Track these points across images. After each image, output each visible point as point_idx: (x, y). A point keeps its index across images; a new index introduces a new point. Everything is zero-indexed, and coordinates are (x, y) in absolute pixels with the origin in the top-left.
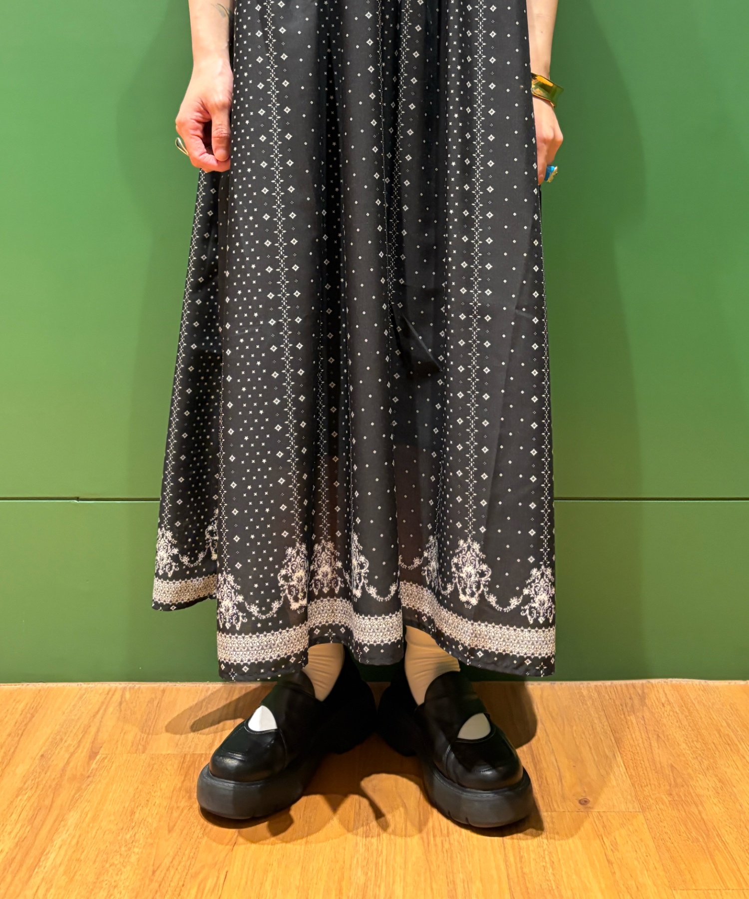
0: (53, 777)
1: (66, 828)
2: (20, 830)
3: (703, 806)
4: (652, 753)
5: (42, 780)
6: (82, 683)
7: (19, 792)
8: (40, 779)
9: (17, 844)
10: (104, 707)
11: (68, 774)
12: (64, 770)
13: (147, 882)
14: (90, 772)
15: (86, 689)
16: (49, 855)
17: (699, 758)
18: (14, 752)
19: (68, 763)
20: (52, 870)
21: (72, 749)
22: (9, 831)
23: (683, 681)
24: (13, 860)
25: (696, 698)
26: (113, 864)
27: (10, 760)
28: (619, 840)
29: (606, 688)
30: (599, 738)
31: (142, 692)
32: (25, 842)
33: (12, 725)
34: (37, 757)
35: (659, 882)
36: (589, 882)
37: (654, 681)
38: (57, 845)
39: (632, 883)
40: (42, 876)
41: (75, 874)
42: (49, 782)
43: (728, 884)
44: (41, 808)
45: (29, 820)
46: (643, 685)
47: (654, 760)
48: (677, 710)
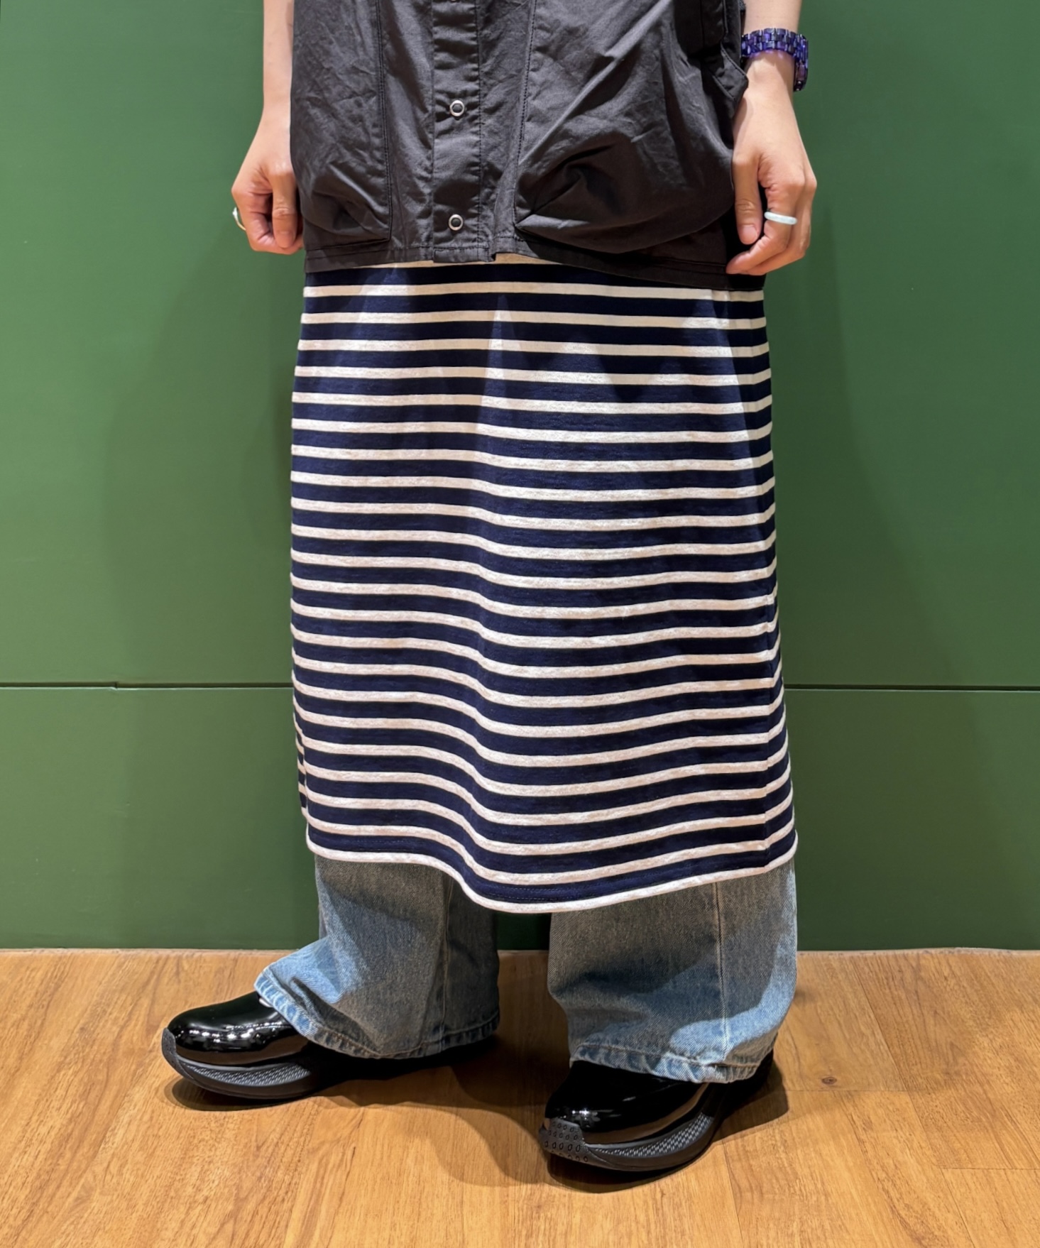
0: (102, 1051)
1: (133, 1105)
2: (71, 1106)
3: (990, 1086)
4: (925, 1030)
5: (88, 1053)
6: (118, 950)
7: (59, 1067)
8: (85, 1054)
9: (70, 1120)
10: (155, 977)
11: (122, 1048)
12: (115, 1044)
13: (251, 1158)
14: (151, 1046)
15: (126, 957)
16: (116, 1131)
17: (991, 1036)
18: (42, 1024)
19: (119, 1036)
20: (123, 1146)
21: (121, 1022)
22: (56, 1107)
23: (976, 951)
24: (70, 1135)
25: (993, 971)
26: (203, 1140)
27: (39, 1033)
28: (873, 1118)
29: (866, 959)
30: (852, 1015)
31: (205, 961)
32: (80, 1117)
33: (32, 995)
34: (76, 1031)
35: (925, 1161)
36: (833, 1161)
37: (933, 951)
38: (125, 1121)
39: (889, 1162)
40: (112, 1152)
41: (155, 1149)
42: (98, 1056)
43: (1016, 1164)
44: (93, 1084)
45: (80, 1096)
46: (918, 956)
47: (928, 1039)
48: (965, 983)
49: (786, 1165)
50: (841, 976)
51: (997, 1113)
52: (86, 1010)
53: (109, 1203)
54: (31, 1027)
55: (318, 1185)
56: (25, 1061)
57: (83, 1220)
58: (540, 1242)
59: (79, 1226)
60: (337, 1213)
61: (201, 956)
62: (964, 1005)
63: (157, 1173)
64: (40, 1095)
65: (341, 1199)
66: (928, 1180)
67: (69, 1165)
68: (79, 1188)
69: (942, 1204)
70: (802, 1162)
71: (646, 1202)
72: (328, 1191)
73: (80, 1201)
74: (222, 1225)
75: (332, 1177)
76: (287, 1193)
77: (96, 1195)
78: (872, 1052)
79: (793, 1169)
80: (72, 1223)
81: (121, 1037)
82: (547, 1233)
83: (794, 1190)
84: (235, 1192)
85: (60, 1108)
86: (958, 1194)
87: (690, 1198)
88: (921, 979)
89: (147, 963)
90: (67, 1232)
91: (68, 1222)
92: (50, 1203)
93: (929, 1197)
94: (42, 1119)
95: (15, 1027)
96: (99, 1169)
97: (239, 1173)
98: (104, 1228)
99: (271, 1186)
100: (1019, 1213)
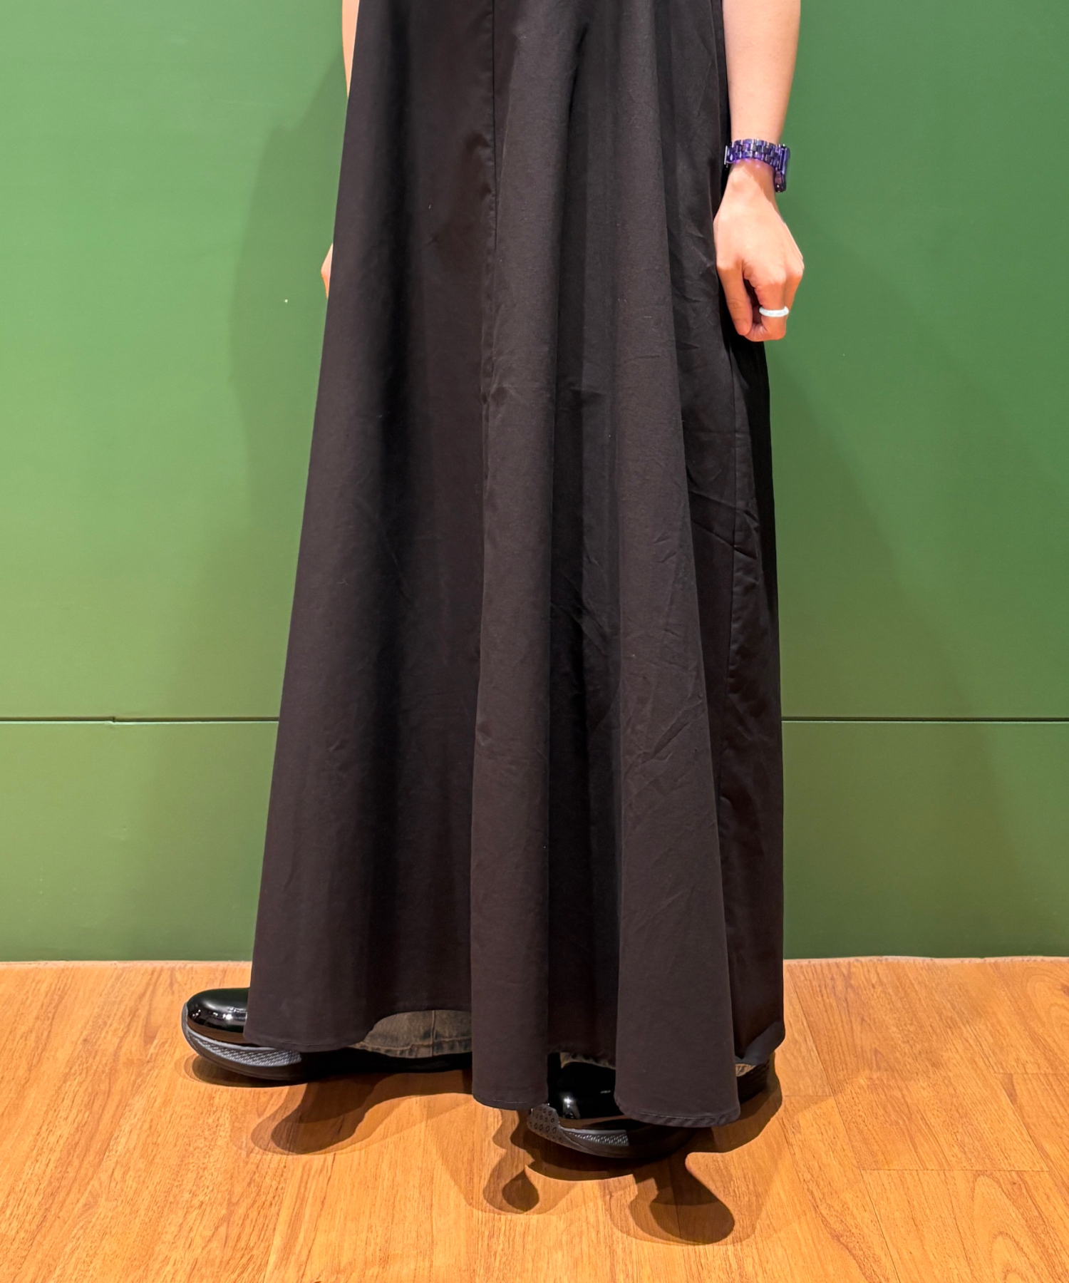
0: (104, 1062)
1: (133, 1114)
2: (77, 1116)
3: (908, 1090)
4: (853, 1037)
5: (91, 1065)
6: (116, 962)
7: (66, 1078)
8: (88, 1064)
9: (77, 1130)
10: (151, 988)
11: (122, 1059)
12: (116, 1054)
13: (242, 1164)
14: (149, 1057)
15: (124, 969)
16: (119, 1140)
17: (911, 1042)
18: (48, 1036)
19: (119, 1047)
20: (125, 1154)
21: (121, 1034)
22: (63, 1116)
23: (903, 959)
25: (917, 978)
26: (198, 1147)
27: (46, 1044)
28: (802, 1122)
31: (196, 972)
32: (86, 1126)
33: (38, 1007)
34: (79, 1042)
35: (846, 1163)
36: (764, 1163)
37: (863, 959)
38: (126, 1130)
39: (814, 1164)
40: (115, 1160)
41: (154, 1157)
42: (101, 1067)
43: (927, 1165)
44: (97, 1094)
45: (86, 1106)
46: (849, 964)
47: (855, 1046)
48: (890, 991)
49: (722, 1168)
51: (913, 1116)
52: (88, 1021)
53: (114, 1209)
54: (38, 1039)
55: (302, 1190)
56: (34, 1072)
57: (92, 1224)
58: (500, 1241)
59: (88, 1230)
60: (319, 1216)
61: (192, 968)
62: (888, 1012)
63: (157, 1179)
64: (49, 1105)
65: (323, 1203)
66: (848, 1181)
67: (78, 1171)
68: (86, 1194)
69: (860, 1204)
70: (736, 1165)
71: (596, 1204)
72: (311, 1195)
73: (88, 1206)
74: (217, 1228)
75: (315, 1181)
76: (274, 1197)
77: (102, 1201)
78: (803, 1058)
79: (728, 1171)
80: (82, 1228)
81: (121, 1047)
82: (507, 1233)
83: (729, 1191)
84: (228, 1197)
85: (67, 1117)
86: (875, 1194)
88: (851, 986)
89: (143, 975)
90: (77, 1236)
91: (78, 1227)
92: (61, 1209)
93: (849, 1197)
94: (51, 1128)
95: (24, 1038)
96: (104, 1177)
97: (231, 1179)
98: (111, 1233)
99: (260, 1191)
100: (928, 1211)
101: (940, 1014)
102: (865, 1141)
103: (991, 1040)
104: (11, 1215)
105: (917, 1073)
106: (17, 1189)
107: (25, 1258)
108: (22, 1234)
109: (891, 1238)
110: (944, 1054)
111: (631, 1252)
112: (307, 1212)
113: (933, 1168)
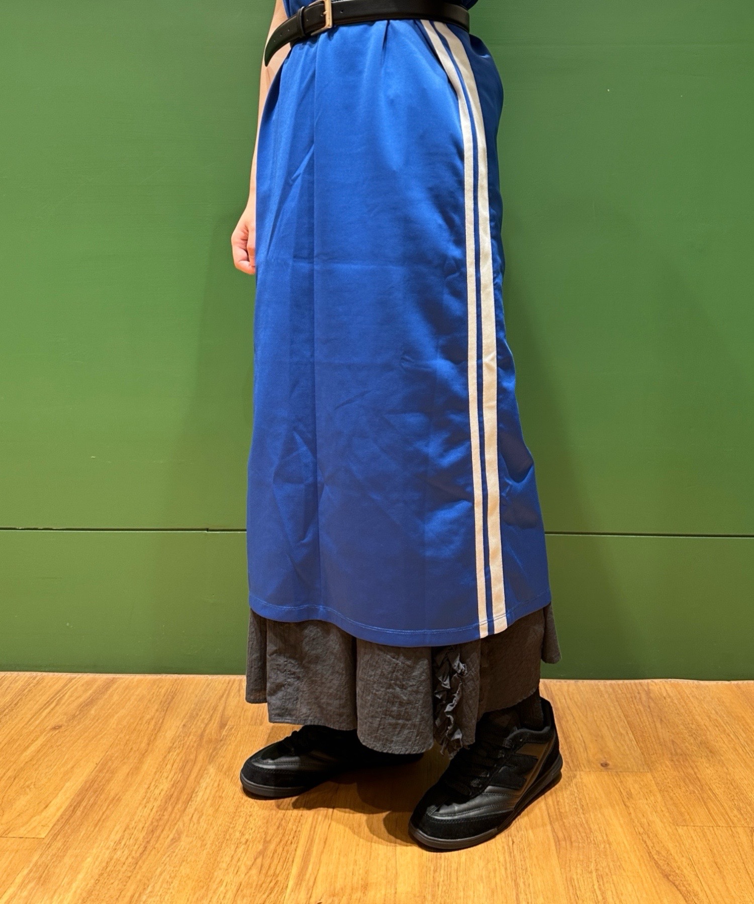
0: (194, 740)
1: (209, 775)
2: (174, 776)
3: (697, 769)
4: (657, 732)
5: (186, 742)
6: (207, 675)
7: (170, 750)
8: (185, 741)
9: (173, 786)
10: (227, 692)
11: (205, 738)
12: (202, 735)
14: (222, 737)
15: (211, 680)
16: (198, 794)
17: (694, 736)
18: (162, 722)
19: (204, 730)
20: (201, 803)
21: (206, 721)
22: (166, 776)
24: (172, 796)
25: (691, 693)
27: (160, 727)
28: (632, 791)
29: (619, 685)
30: (615, 721)
32: (179, 784)
33: (159, 703)
35: (665, 819)
36: (611, 819)
37: (656, 681)
38: (204, 786)
39: (644, 821)
40: (195, 808)
41: (219, 806)
42: (192, 743)
43: (719, 823)
44: (188, 761)
45: (180, 769)
46: (648, 683)
47: (658, 736)
48: (676, 701)
49: (584, 822)
50: (606, 696)
51: (704, 788)
52: (188, 711)
53: (191, 843)
54: (156, 723)
55: (312, 832)
56: (151, 746)
57: (175, 854)
58: (442, 875)
59: (172, 858)
60: (322, 852)
62: (677, 715)
63: (219, 822)
64: (157, 768)
65: (325, 843)
66: (668, 832)
68: (174, 831)
69: (678, 852)
70: (593, 820)
71: (503, 847)
72: (318, 837)
73: (174, 840)
74: (255, 860)
76: (294, 837)
77: (183, 837)
78: (628, 745)
79: (588, 825)
80: (168, 856)
81: (205, 731)
82: (446, 868)
83: (590, 840)
84: (264, 836)
85: (168, 777)
86: (687, 844)
87: (529, 845)
88: (651, 698)
89: (223, 684)
90: (165, 862)
91: (167, 855)
92: (157, 841)
93: (670, 846)
94: (157, 784)
95: (147, 723)
96: (186, 819)
97: (267, 823)
98: (187, 860)
99: (285, 833)
100: (724, 857)
101: (709, 717)
102: (675, 804)
103: (744, 735)
104: (125, 845)
105: (701, 757)
106: (131, 827)
107: (129, 877)
108: (130, 860)
109: (703, 877)
110: (716, 744)
111: (529, 885)
112: (315, 849)
113: (723, 825)
